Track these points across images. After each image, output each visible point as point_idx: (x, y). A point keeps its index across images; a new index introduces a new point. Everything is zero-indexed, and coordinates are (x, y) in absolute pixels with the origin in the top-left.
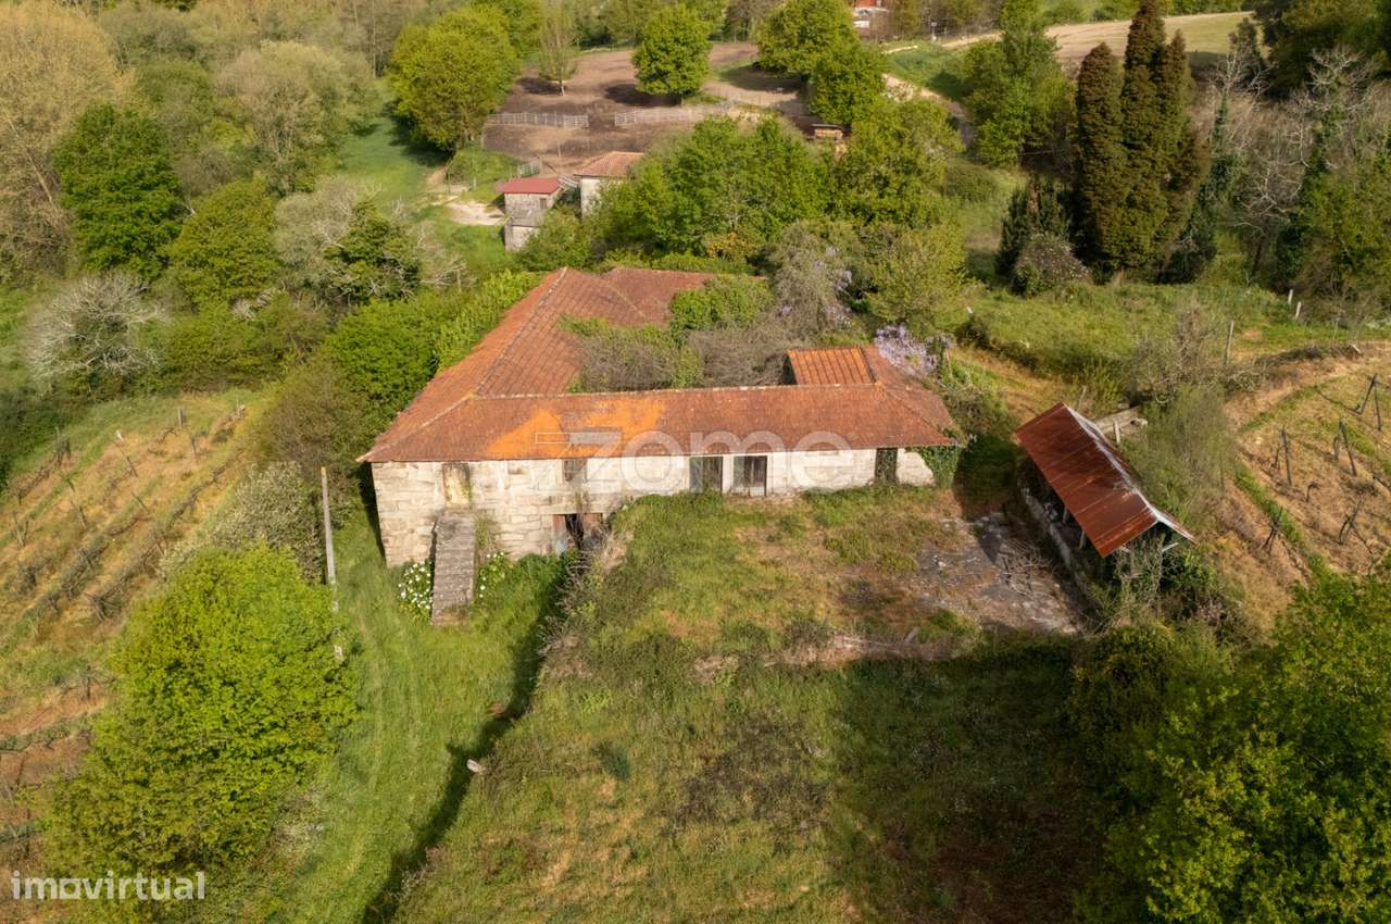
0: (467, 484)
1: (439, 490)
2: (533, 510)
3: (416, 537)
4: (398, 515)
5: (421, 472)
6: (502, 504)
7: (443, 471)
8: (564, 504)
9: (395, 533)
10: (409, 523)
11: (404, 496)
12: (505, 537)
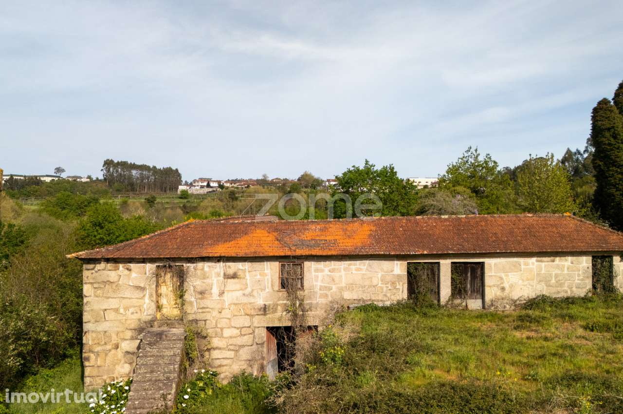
0: (180, 293)
1: (151, 296)
2: (245, 321)
3: (120, 353)
4: (102, 327)
5: (134, 275)
6: (215, 313)
7: (158, 276)
8: (279, 314)
9: (97, 349)
10: (114, 337)
11: (113, 303)
12: (215, 354)
